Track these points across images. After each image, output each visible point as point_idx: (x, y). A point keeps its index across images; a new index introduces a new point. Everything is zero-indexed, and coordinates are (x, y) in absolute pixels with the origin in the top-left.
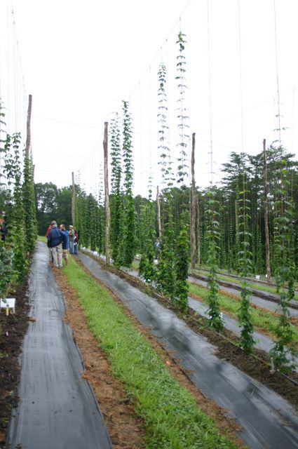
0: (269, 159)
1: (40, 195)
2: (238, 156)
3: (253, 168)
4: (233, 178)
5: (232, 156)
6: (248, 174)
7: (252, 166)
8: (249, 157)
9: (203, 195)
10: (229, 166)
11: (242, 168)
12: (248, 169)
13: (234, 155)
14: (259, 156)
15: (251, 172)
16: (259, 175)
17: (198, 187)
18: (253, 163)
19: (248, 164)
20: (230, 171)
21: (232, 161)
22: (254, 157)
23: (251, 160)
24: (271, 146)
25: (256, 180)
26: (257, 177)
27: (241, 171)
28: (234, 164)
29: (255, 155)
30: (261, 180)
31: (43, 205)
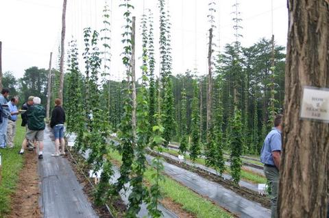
0: (261, 51)
1: (43, 81)
2: (232, 48)
3: (246, 59)
4: (227, 68)
5: (227, 47)
6: (241, 64)
7: (245, 57)
8: (242, 49)
9: (198, 83)
10: (224, 56)
11: (235, 59)
12: (242, 61)
13: (228, 46)
14: (252, 48)
15: (243, 62)
16: (251, 66)
17: (192, 76)
18: (246, 54)
19: (241, 55)
20: (224, 62)
21: (226, 53)
22: (247, 49)
23: (244, 51)
24: (263, 40)
25: (249, 71)
26: (249, 67)
27: (234, 62)
28: (228, 55)
29: (248, 47)
30: (253, 71)
31: (46, 89)
